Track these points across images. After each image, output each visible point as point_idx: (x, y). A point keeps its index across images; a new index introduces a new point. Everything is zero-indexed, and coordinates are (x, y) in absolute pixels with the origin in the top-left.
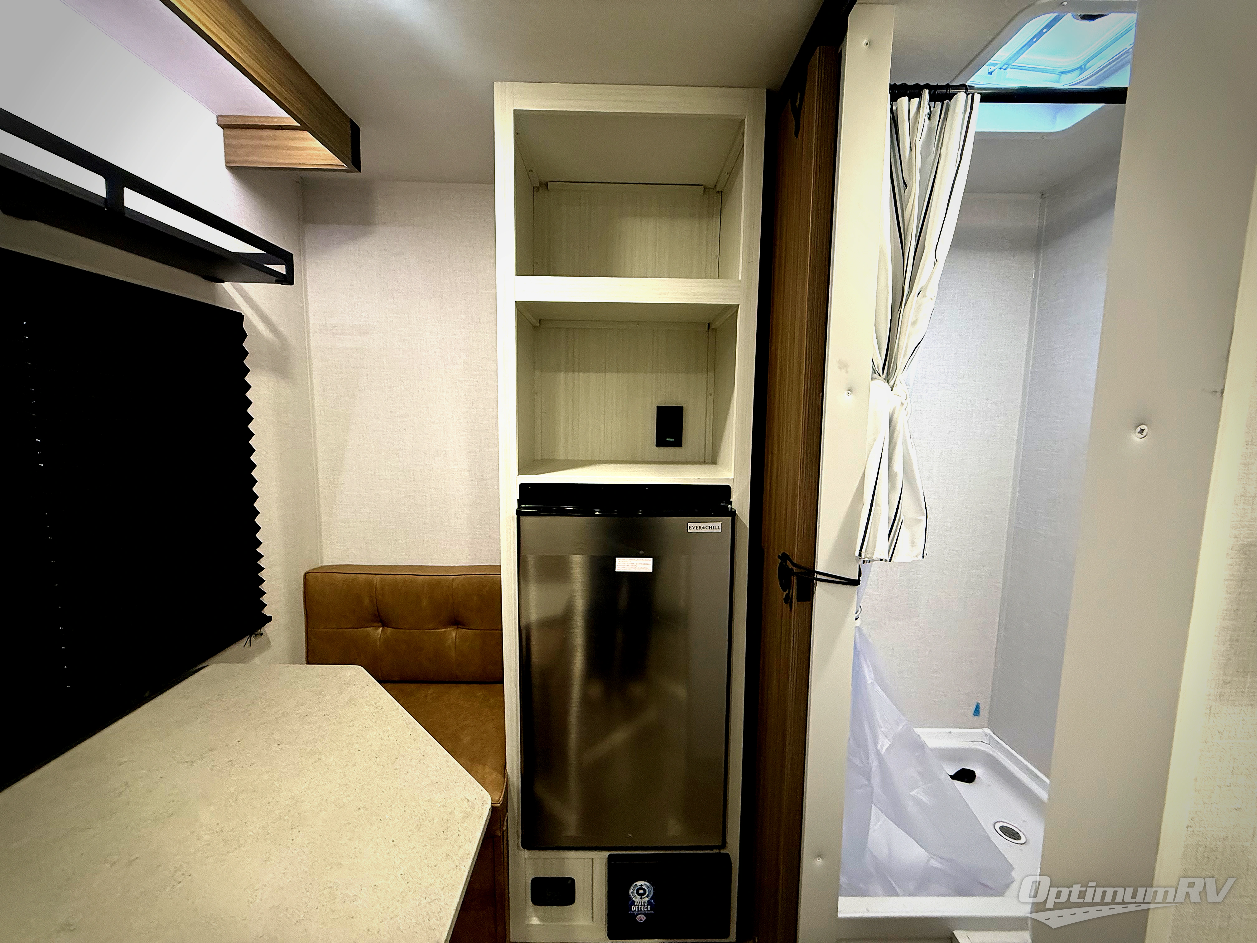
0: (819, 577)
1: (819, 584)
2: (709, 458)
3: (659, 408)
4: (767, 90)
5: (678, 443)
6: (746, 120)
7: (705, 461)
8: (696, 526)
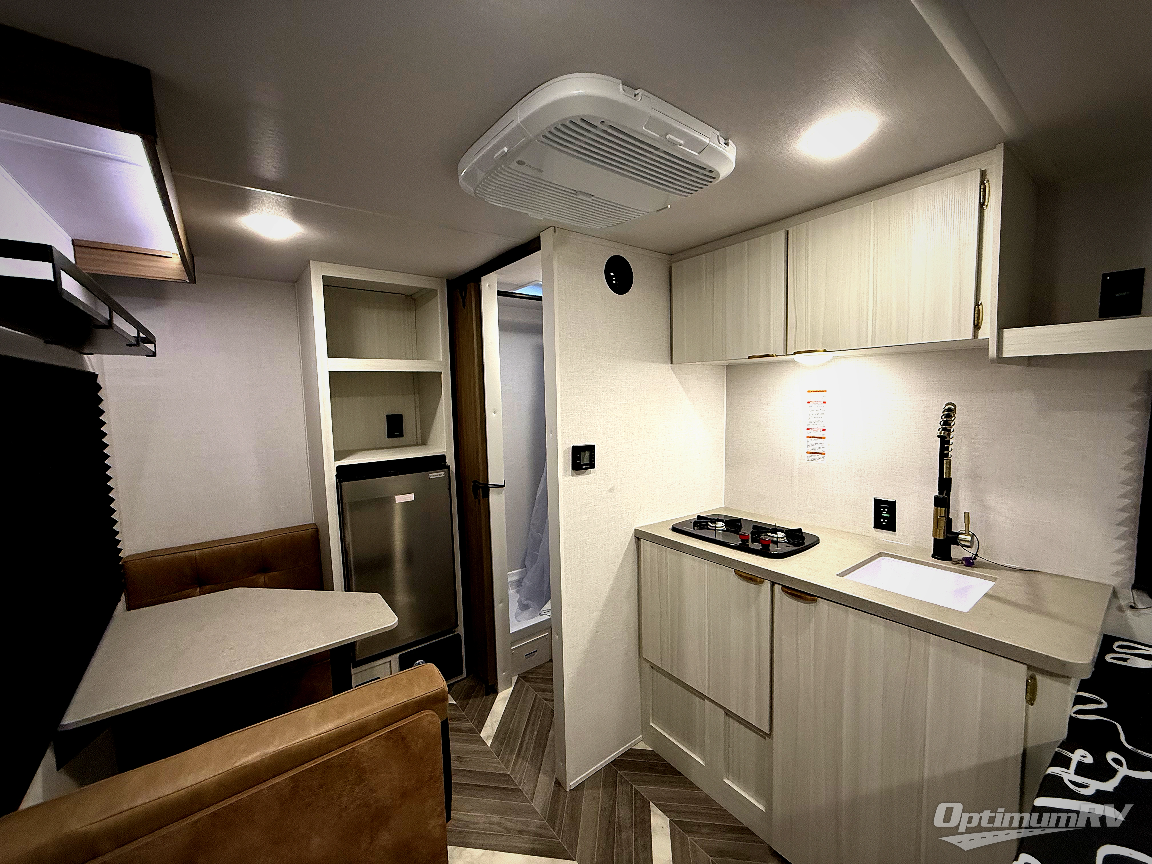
0: (490, 486)
1: (490, 489)
2: (420, 441)
3: (388, 417)
4: (447, 280)
5: (401, 435)
6: (438, 290)
7: (417, 444)
8: (433, 475)
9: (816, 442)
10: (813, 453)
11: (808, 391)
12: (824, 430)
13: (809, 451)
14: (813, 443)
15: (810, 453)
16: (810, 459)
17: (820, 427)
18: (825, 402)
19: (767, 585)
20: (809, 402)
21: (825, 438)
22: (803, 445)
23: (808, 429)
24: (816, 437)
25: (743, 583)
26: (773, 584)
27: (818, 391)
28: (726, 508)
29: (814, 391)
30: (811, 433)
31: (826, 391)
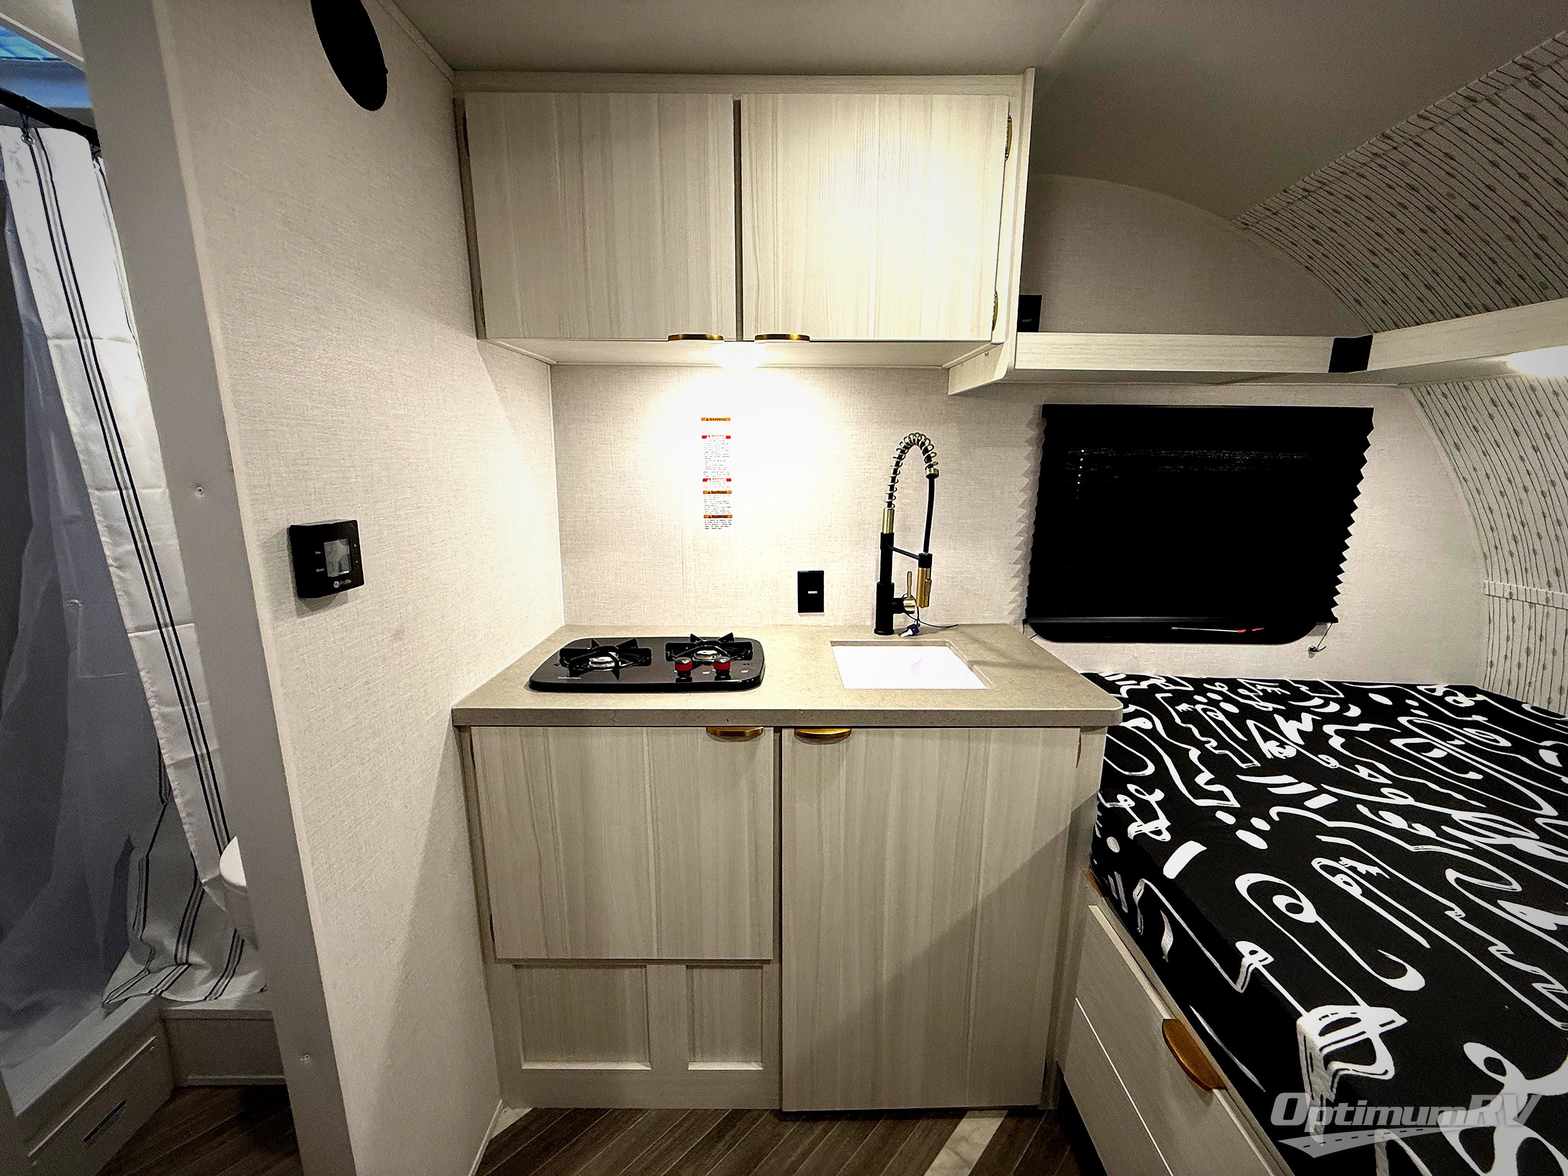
9: (718, 500)
10: (713, 517)
11: (703, 419)
12: (729, 480)
13: (708, 514)
14: (713, 501)
15: (710, 517)
16: (710, 527)
17: (722, 476)
18: (728, 437)
19: (769, 734)
20: (704, 437)
21: (730, 492)
22: (701, 505)
23: (705, 480)
24: (718, 492)
25: (726, 746)
26: (778, 730)
27: (719, 419)
28: (569, 628)
29: (711, 419)
30: (710, 486)
31: (729, 419)
